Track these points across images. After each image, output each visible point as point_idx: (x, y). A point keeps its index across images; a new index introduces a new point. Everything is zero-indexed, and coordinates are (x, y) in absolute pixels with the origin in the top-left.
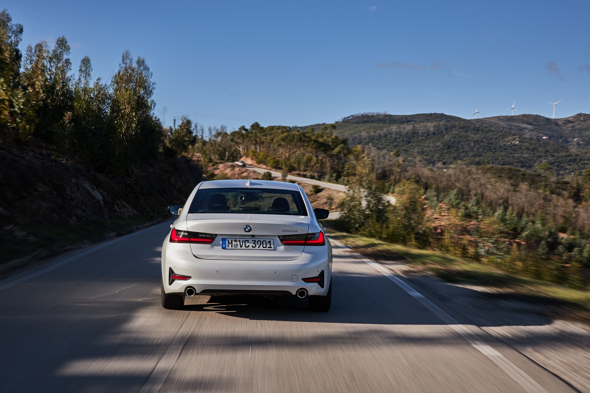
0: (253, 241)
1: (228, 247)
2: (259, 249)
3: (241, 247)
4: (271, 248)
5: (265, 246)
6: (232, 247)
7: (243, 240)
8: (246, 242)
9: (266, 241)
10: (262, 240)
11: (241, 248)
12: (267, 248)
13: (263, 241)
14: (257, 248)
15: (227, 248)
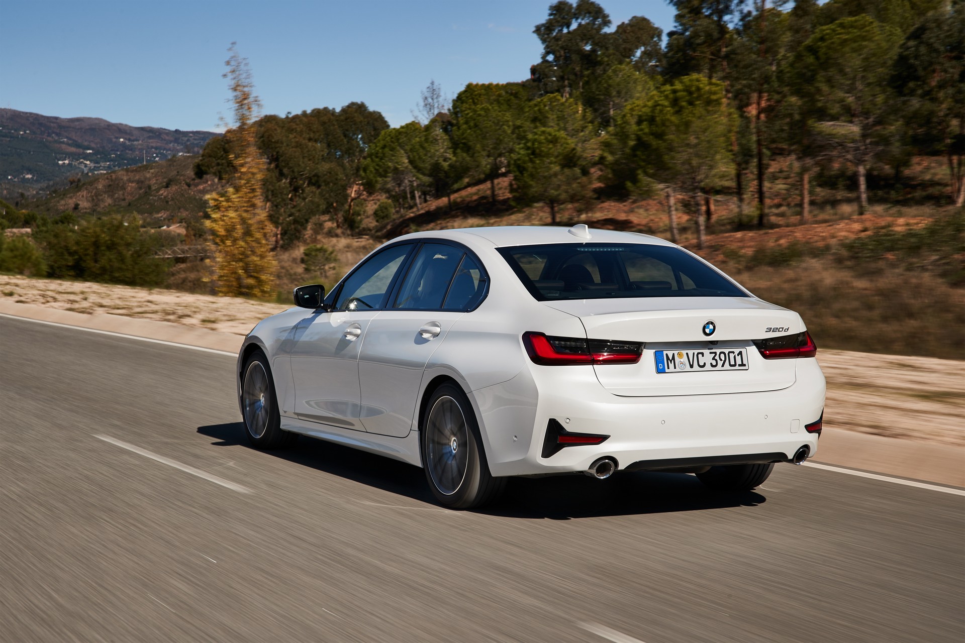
0: (711, 353)
1: (668, 368)
2: (723, 369)
3: (692, 366)
4: (745, 365)
5: (732, 363)
6: (675, 368)
7: (694, 353)
8: (700, 356)
9: (733, 352)
10: (726, 351)
11: (692, 370)
12: (737, 367)
13: (729, 352)
14: (719, 367)
15: (667, 370)
